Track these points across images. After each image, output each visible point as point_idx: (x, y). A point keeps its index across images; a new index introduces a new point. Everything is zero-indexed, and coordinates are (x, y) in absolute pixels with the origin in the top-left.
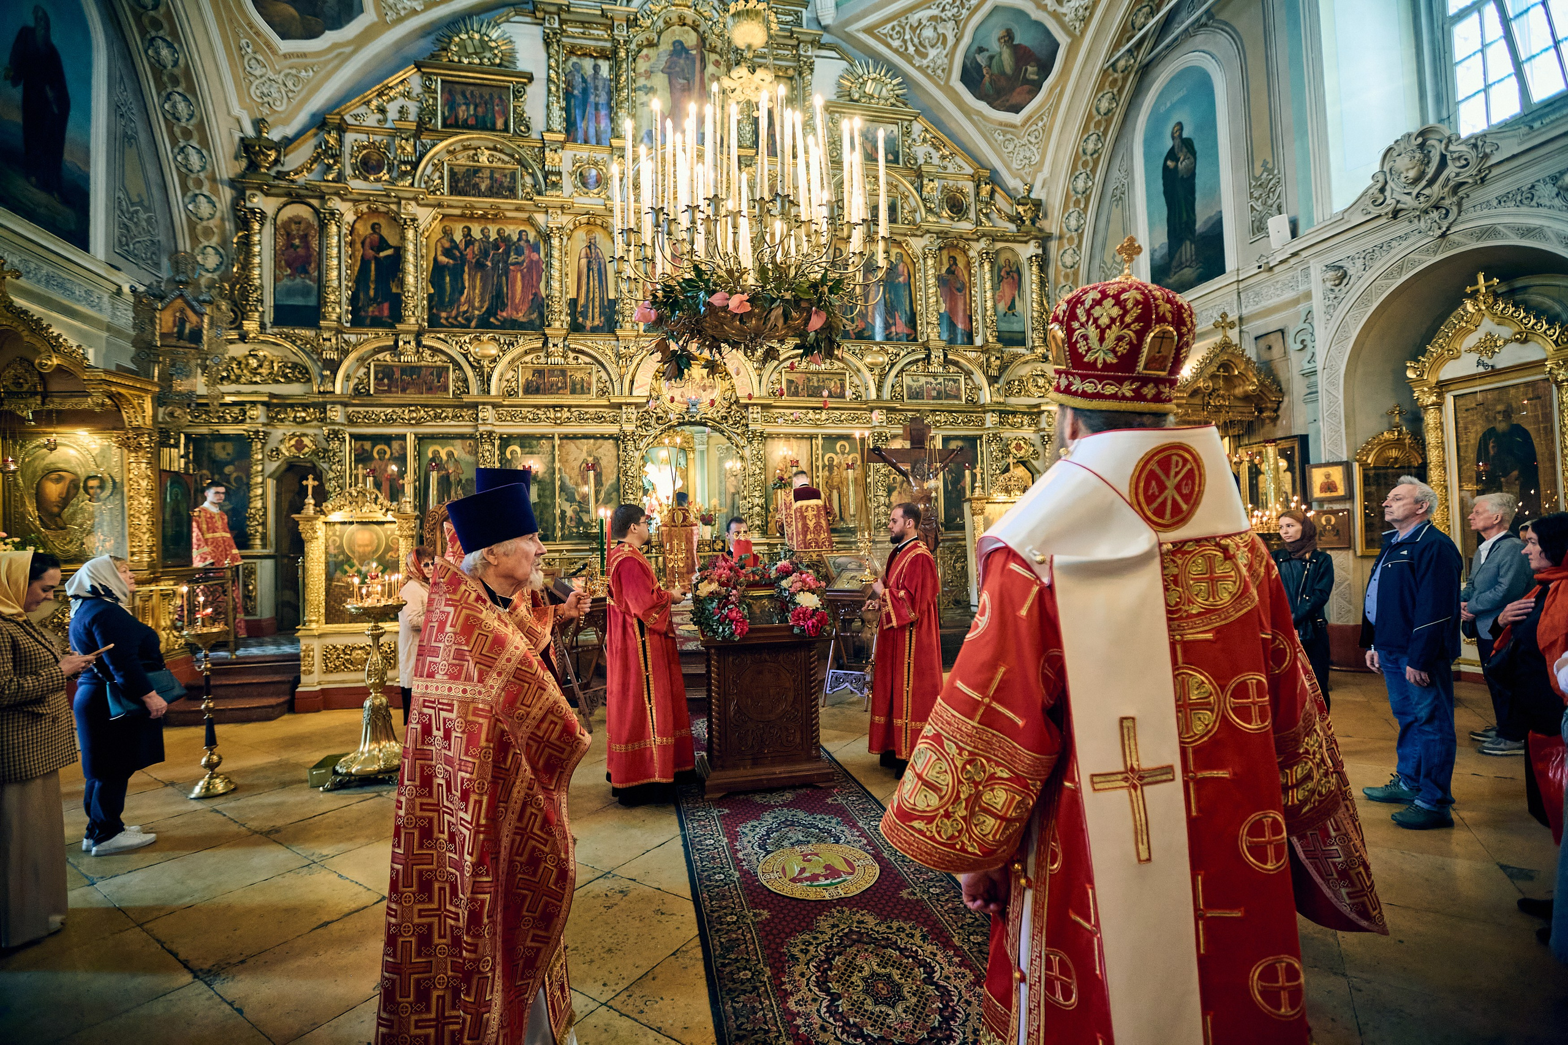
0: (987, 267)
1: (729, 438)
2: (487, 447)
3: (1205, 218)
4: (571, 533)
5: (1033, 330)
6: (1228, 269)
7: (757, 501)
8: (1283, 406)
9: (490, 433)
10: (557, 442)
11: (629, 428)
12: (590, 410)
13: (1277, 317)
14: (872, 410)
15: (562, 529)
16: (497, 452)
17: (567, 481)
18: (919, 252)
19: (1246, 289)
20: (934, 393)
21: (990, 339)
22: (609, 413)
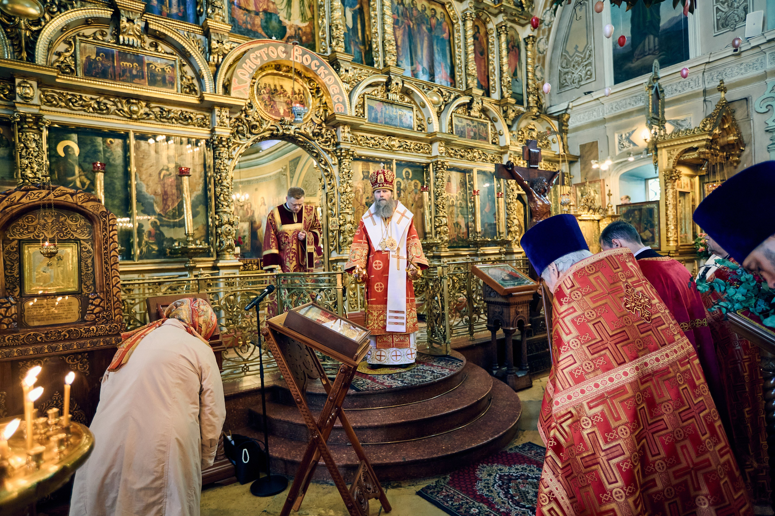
0: (503, 38)
1: (317, 156)
2: (31, 135)
3: (669, 18)
4: (149, 251)
5: (528, 94)
6: (692, 55)
7: (349, 218)
8: (744, 154)
9: (38, 118)
10: (132, 141)
11: (224, 132)
12: (174, 109)
13: (742, 89)
14: (431, 143)
15: (140, 244)
16: (45, 147)
17: (144, 189)
18: (460, 15)
19: (710, 69)
20: (472, 134)
21: (506, 95)
22: (198, 115)
